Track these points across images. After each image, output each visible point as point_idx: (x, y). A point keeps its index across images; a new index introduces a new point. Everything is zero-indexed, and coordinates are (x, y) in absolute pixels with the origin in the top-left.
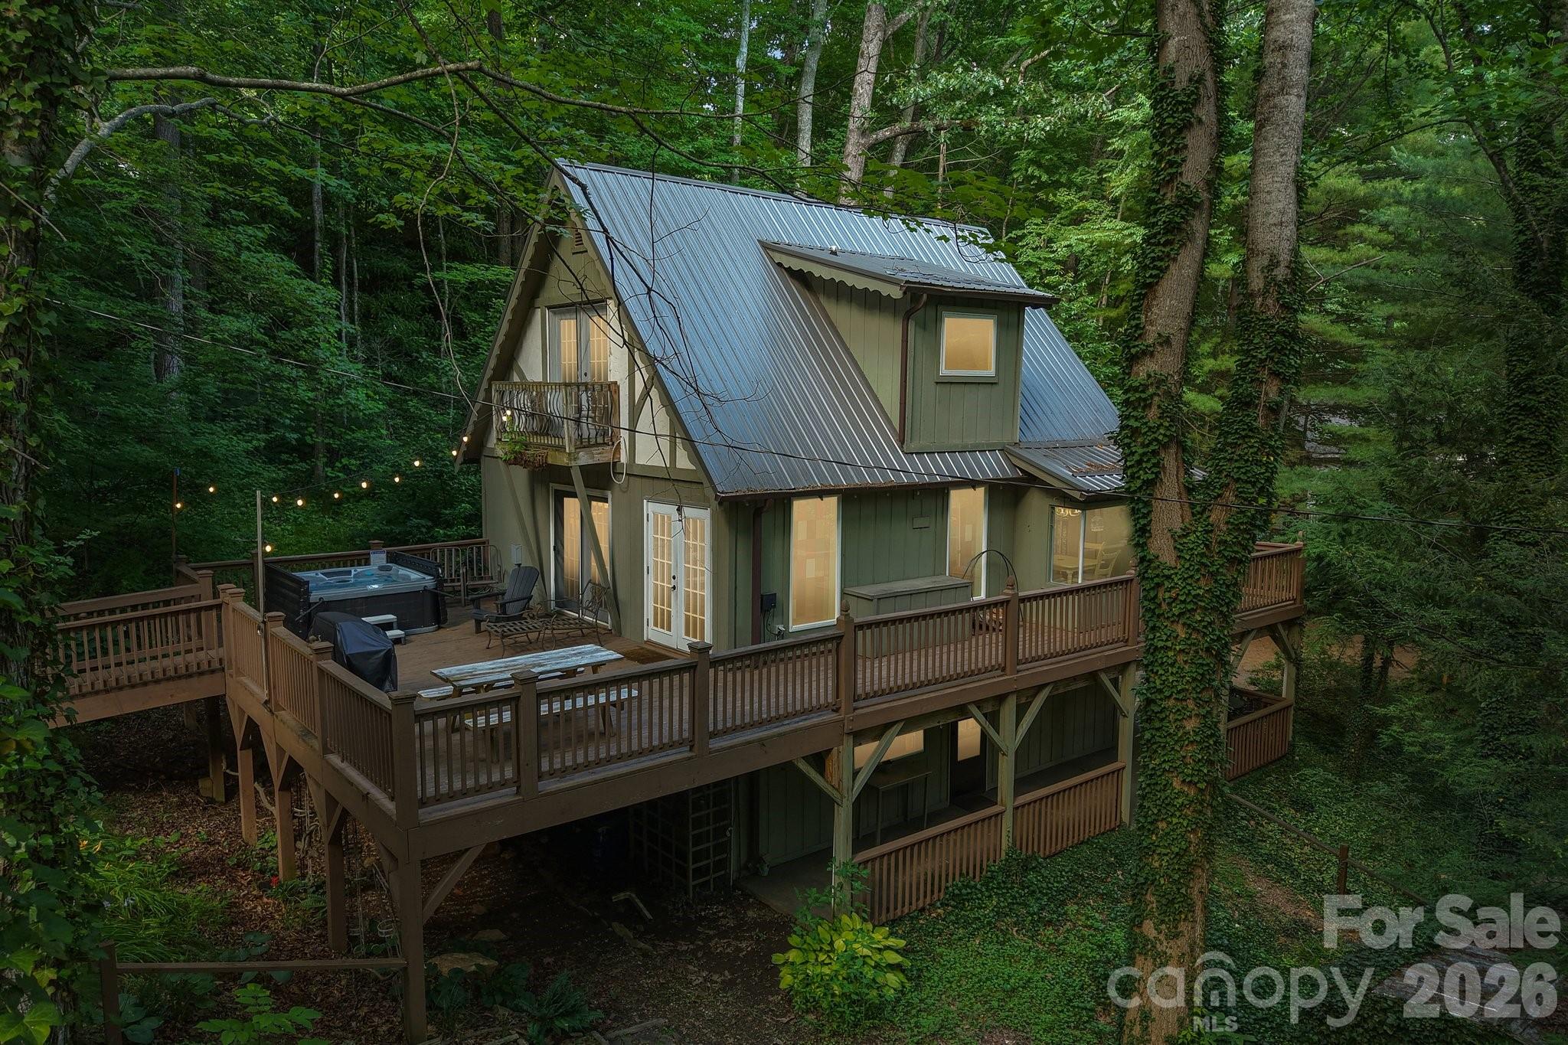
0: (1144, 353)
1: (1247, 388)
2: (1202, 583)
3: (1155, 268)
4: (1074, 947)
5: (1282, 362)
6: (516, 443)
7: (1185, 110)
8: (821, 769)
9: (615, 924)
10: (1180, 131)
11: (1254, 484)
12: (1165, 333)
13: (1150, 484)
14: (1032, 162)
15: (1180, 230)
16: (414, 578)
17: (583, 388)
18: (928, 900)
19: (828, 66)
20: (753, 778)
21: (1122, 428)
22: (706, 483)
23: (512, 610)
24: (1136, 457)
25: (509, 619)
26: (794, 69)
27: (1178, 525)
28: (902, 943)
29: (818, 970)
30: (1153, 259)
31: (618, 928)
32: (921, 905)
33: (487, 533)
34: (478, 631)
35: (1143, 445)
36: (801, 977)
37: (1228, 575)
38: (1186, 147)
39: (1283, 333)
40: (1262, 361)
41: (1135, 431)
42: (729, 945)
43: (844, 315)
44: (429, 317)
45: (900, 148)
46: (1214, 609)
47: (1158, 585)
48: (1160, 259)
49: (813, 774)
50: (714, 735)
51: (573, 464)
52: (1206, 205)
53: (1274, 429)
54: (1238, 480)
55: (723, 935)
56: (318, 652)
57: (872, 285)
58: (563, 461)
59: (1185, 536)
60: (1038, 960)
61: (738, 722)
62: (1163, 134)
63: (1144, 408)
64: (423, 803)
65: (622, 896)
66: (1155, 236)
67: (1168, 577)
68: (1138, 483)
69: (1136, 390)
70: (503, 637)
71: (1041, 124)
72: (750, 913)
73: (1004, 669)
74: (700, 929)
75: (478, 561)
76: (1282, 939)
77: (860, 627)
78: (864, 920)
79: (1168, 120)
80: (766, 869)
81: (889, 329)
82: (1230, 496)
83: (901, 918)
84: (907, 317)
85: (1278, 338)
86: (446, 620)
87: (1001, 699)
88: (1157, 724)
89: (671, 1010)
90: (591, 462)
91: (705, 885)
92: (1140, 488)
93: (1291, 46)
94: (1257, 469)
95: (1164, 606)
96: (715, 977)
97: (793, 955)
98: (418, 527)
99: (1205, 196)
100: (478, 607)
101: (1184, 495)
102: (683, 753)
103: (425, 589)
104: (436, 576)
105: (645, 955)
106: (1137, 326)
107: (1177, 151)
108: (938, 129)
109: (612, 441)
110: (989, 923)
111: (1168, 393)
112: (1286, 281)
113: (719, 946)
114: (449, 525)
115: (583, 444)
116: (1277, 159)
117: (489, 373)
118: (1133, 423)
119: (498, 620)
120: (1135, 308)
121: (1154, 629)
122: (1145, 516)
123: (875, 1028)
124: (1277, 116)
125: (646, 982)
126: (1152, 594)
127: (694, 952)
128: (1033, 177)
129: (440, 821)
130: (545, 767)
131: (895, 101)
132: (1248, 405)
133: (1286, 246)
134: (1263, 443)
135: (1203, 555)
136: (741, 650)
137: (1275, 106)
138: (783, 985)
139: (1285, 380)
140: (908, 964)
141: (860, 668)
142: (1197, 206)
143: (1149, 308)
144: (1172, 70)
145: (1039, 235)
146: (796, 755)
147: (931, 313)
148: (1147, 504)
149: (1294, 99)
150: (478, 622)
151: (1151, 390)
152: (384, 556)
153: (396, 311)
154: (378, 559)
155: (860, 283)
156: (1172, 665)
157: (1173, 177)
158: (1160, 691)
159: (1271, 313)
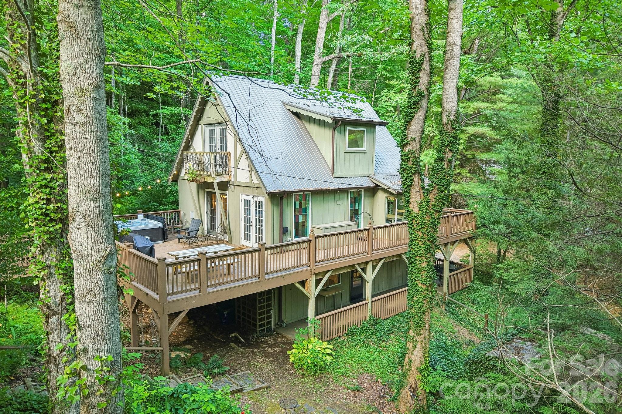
0: (407, 144)
1: (442, 155)
2: (427, 218)
3: (410, 116)
4: (392, 348)
5: (452, 146)
6: (193, 174)
7: (419, 65)
8: (304, 286)
9: (231, 343)
10: (418, 72)
11: (443, 186)
12: (414, 137)
13: (409, 186)
14: (384, 69)
15: (418, 104)
16: (154, 224)
17: (218, 154)
18: (341, 333)
19: (307, 31)
20: (280, 289)
21: (401, 168)
22: (263, 188)
23: (192, 234)
24: (405, 178)
25: (191, 237)
26: (294, 33)
27: (419, 200)
28: (332, 347)
29: (303, 355)
30: (410, 113)
31: (232, 344)
32: (339, 335)
33: (181, 207)
34: (179, 242)
35: (408, 174)
36: (297, 357)
37: (436, 216)
38: (420, 77)
39: (453, 137)
40: (446, 146)
41: (405, 169)
42: (272, 349)
43: (312, 128)
44: (154, 126)
45: (335, 63)
46: (431, 227)
47: (413, 219)
48: (412, 113)
49: (301, 288)
50: (266, 274)
51: (214, 181)
52: (426, 96)
53: (450, 168)
54: (438, 185)
55: (269, 347)
56: (128, 246)
57: (322, 118)
58: (210, 180)
59: (421, 203)
60: (380, 352)
61: (275, 269)
62: (413, 73)
63: (407, 161)
64: (168, 295)
65: (233, 335)
66: (410, 106)
67: (416, 217)
68: (406, 186)
69: (405, 156)
70: (190, 244)
71: (387, 55)
72: (279, 339)
73: (368, 253)
74: (261, 345)
75: (178, 218)
76: (465, 346)
77: (317, 237)
78: (319, 339)
79: (415, 68)
80: (285, 325)
81: (327, 133)
82: (435, 190)
83: (332, 339)
84: (334, 129)
85: (451, 138)
86: (167, 239)
87: (367, 263)
88: (413, 265)
89: (252, 369)
90: (221, 181)
91: (263, 330)
92: (406, 188)
93: (454, 44)
94: (443, 181)
95: (415, 226)
96: (267, 360)
97: (294, 351)
98: (154, 206)
99: (426, 93)
100: (179, 234)
101: (421, 190)
102: (256, 279)
103: (160, 227)
104: (164, 223)
105: (242, 353)
106: (405, 135)
107: (417, 78)
108: (348, 56)
109: (227, 173)
110: (363, 341)
111: (415, 157)
112: (454, 120)
113: (268, 350)
114: (165, 205)
115: (218, 174)
116: (450, 80)
117: (182, 148)
118: (404, 166)
119: (187, 238)
120: (404, 129)
121: (412, 234)
122: (408, 197)
123: (322, 374)
124: (450, 67)
125: (243, 361)
126: (411, 222)
127: (259, 352)
128: (384, 75)
129: (174, 301)
130: (209, 284)
131: (332, 46)
132: (442, 160)
133: (454, 109)
134: (446, 173)
135: (427, 209)
136: (276, 245)
137: (450, 63)
138: (291, 361)
139: (454, 152)
140: (334, 353)
141: (317, 253)
142: (424, 96)
143: (409, 129)
144: (415, 52)
145: (386, 97)
146: (295, 281)
147: (342, 128)
148: (409, 193)
149: (455, 61)
150: (179, 239)
151: (409, 156)
152: (143, 216)
153: (142, 124)
154: (141, 217)
155: (318, 117)
156: (418, 245)
157: (416, 87)
158: (414, 254)
159: (449, 131)
